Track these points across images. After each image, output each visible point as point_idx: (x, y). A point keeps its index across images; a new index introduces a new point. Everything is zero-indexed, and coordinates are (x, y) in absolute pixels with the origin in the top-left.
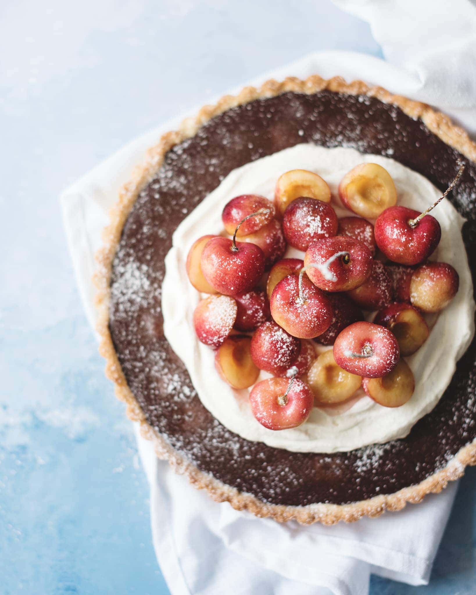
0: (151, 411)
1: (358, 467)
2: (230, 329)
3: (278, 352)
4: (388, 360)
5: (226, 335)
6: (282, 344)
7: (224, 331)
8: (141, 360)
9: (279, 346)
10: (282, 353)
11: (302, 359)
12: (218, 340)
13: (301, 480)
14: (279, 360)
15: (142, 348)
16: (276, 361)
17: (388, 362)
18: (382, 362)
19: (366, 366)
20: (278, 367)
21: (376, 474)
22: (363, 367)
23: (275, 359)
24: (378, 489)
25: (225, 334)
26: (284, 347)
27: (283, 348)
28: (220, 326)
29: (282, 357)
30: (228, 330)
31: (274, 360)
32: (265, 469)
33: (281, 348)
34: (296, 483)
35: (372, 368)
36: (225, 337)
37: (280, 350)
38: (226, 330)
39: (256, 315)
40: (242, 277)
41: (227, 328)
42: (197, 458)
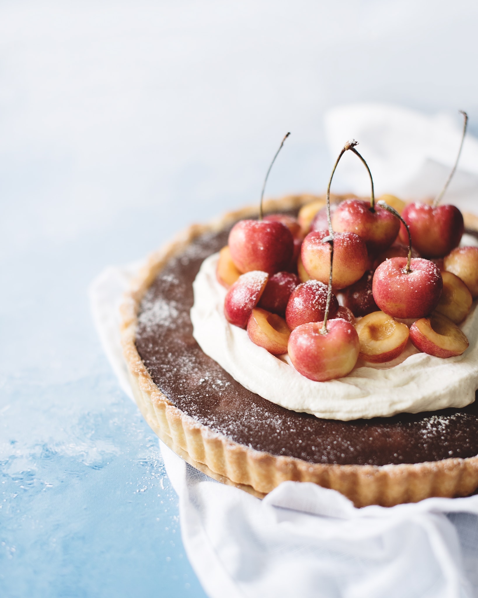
0: (180, 399)
1: (423, 434)
2: (261, 285)
3: (314, 294)
4: (430, 271)
5: (258, 291)
6: (318, 288)
7: (256, 287)
8: (169, 363)
9: (315, 288)
10: (319, 295)
11: (342, 315)
12: (251, 298)
13: (358, 447)
14: (316, 301)
15: (170, 355)
16: (313, 303)
17: (431, 273)
18: (424, 273)
19: (408, 279)
20: (316, 310)
21: (446, 440)
22: (405, 281)
23: (312, 300)
24: (450, 452)
25: (258, 289)
26: (320, 289)
27: (319, 291)
28: (251, 284)
29: (319, 299)
30: (260, 285)
31: (311, 302)
32: (314, 440)
33: (318, 290)
34: (352, 449)
35: (414, 280)
36: (257, 293)
37: (316, 291)
38: (258, 286)
39: (289, 286)
40: (271, 234)
41: (259, 284)
42: (233, 433)
